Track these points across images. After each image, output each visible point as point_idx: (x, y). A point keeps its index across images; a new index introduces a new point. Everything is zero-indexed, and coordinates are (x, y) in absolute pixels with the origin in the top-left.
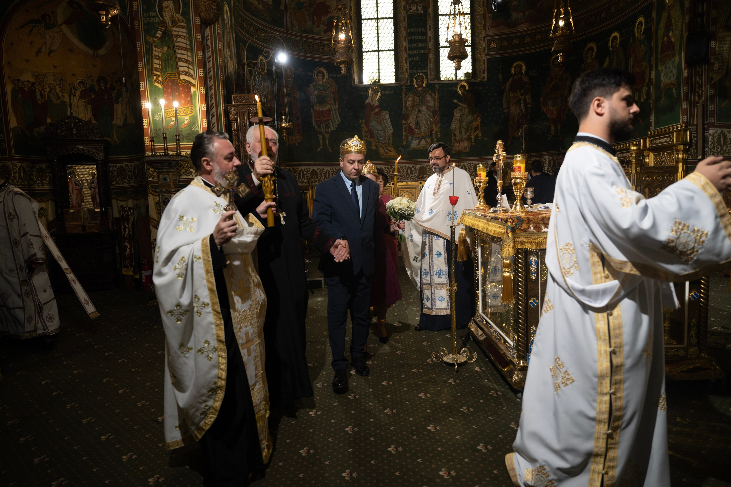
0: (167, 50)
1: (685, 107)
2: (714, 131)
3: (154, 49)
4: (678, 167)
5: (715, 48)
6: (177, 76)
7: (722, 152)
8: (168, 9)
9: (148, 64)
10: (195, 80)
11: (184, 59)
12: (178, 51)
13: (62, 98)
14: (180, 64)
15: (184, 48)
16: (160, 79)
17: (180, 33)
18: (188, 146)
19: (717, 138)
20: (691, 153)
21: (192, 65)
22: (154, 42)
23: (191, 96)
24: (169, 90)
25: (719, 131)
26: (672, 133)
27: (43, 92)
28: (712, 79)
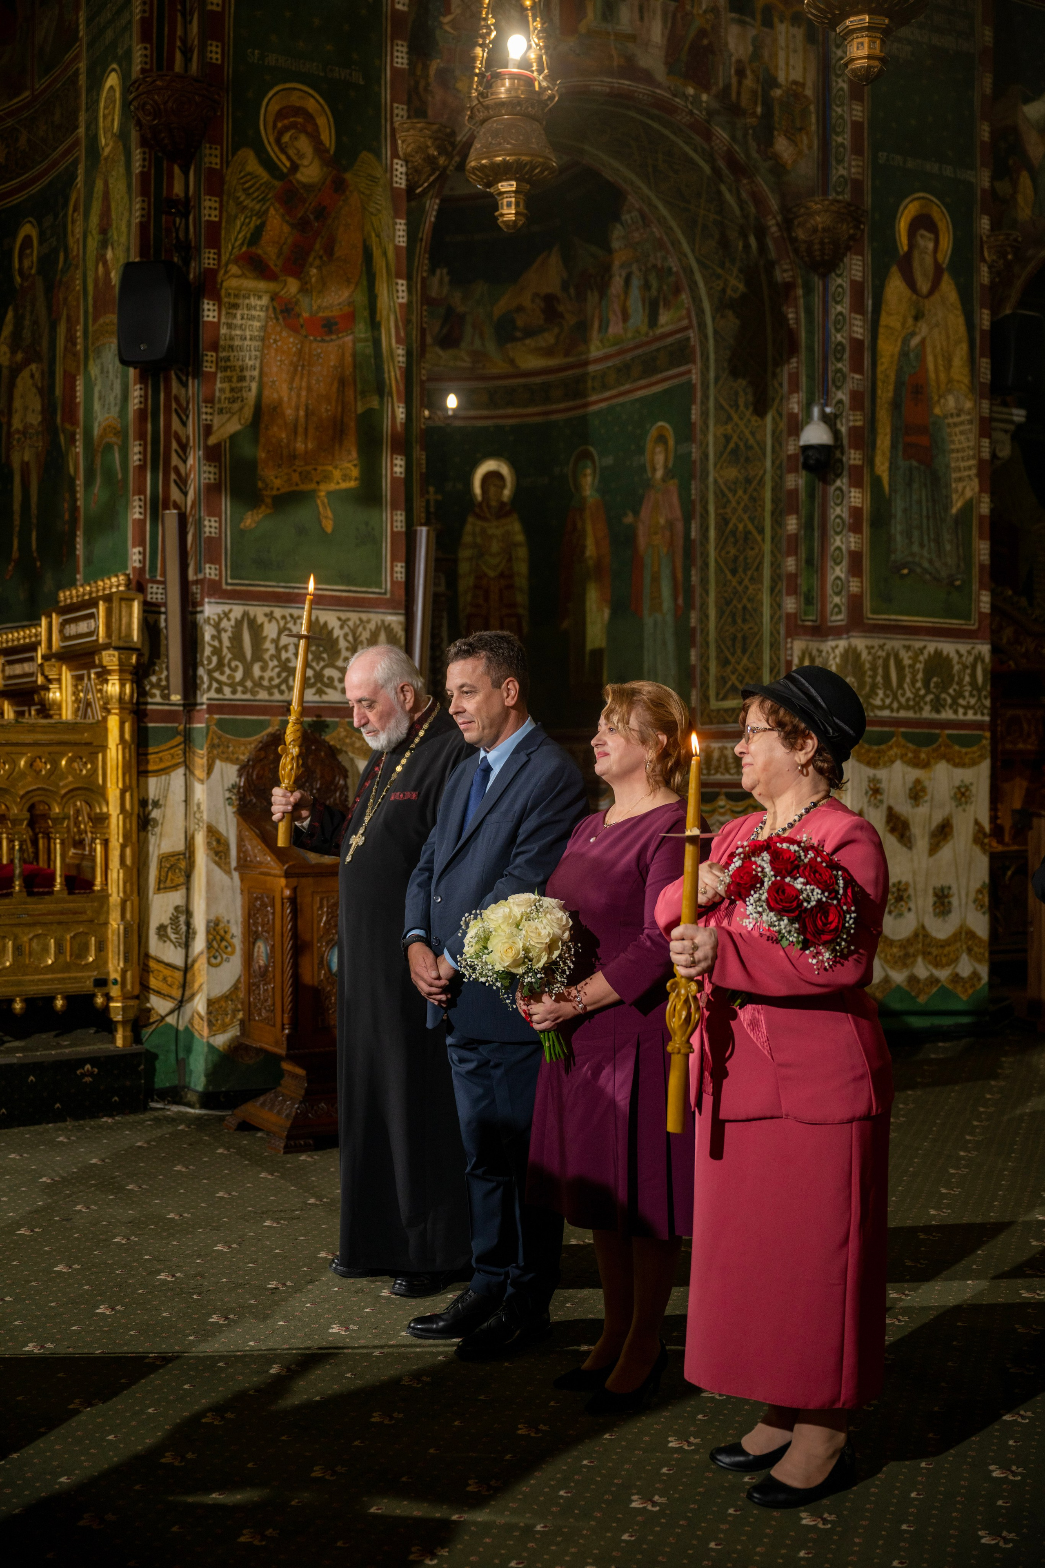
1: (137, 516)
2: (220, 609)
4: (106, 729)
5: (216, 326)
7: (249, 684)
19: (229, 634)
20: (160, 680)
25: (237, 611)
26: (96, 605)
28: (208, 430)
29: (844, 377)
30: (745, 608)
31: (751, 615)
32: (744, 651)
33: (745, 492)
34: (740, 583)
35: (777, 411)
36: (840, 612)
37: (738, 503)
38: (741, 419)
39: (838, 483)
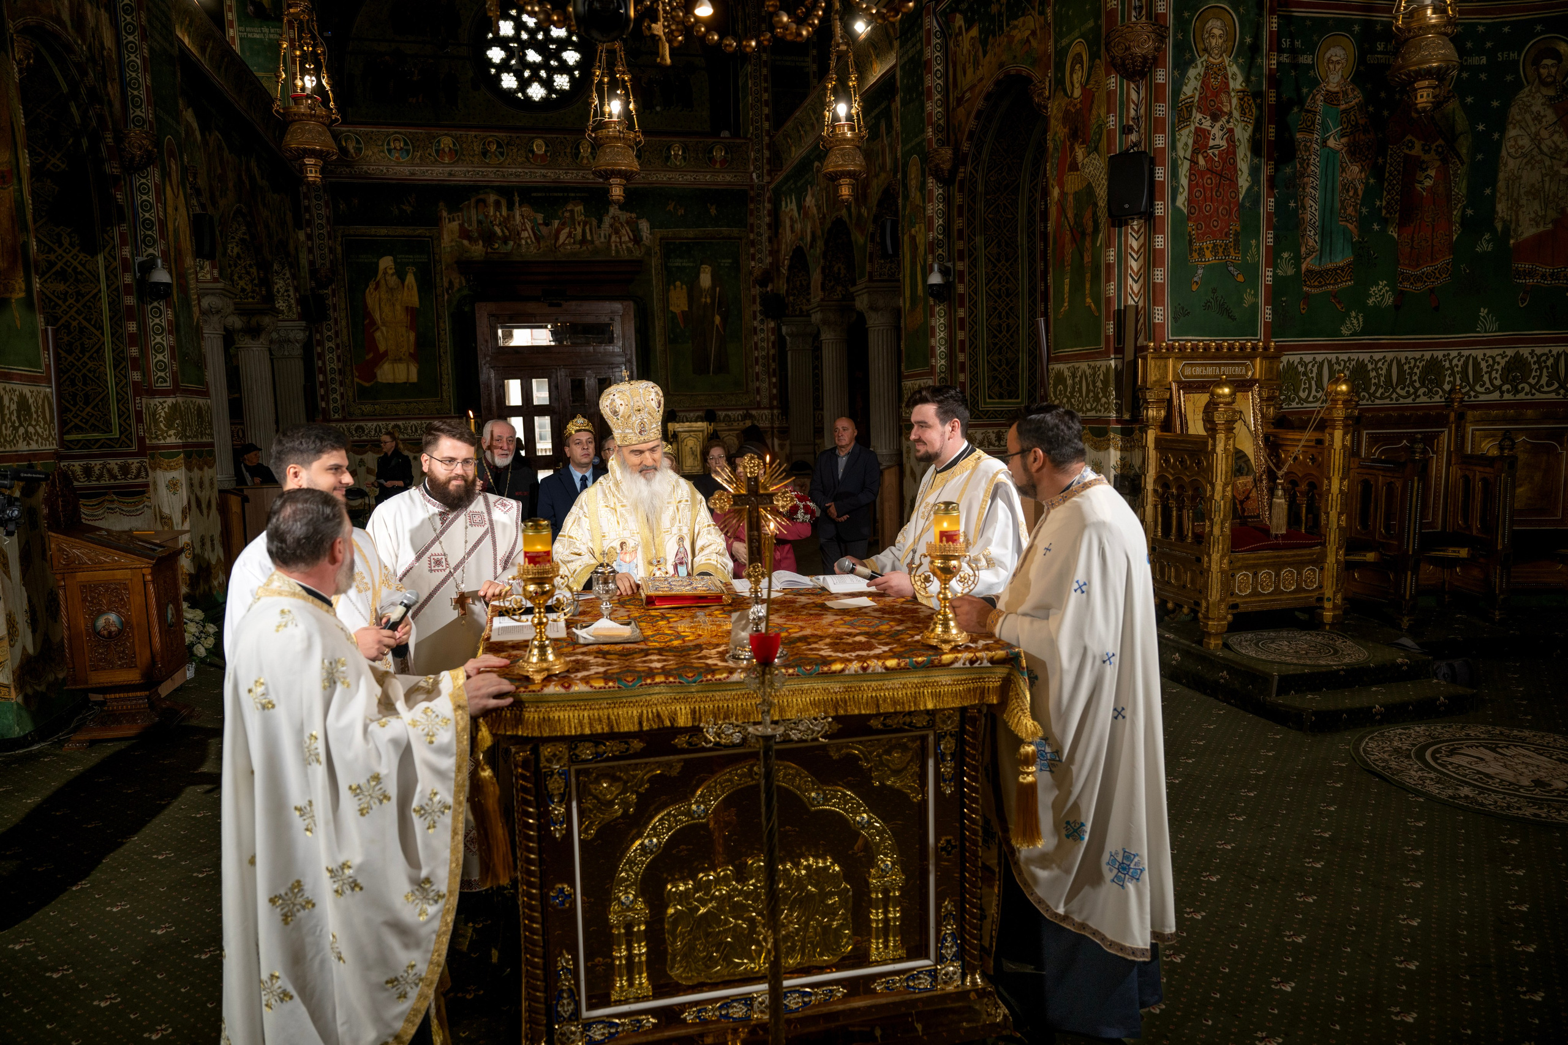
29: (155, 242)
30: (84, 376)
31: (92, 380)
32: (87, 403)
33: (77, 301)
34: (78, 360)
35: (109, 254)
36: (166, 381)
37: (71, 308)
38: (64, 251)
39: (155, 304)
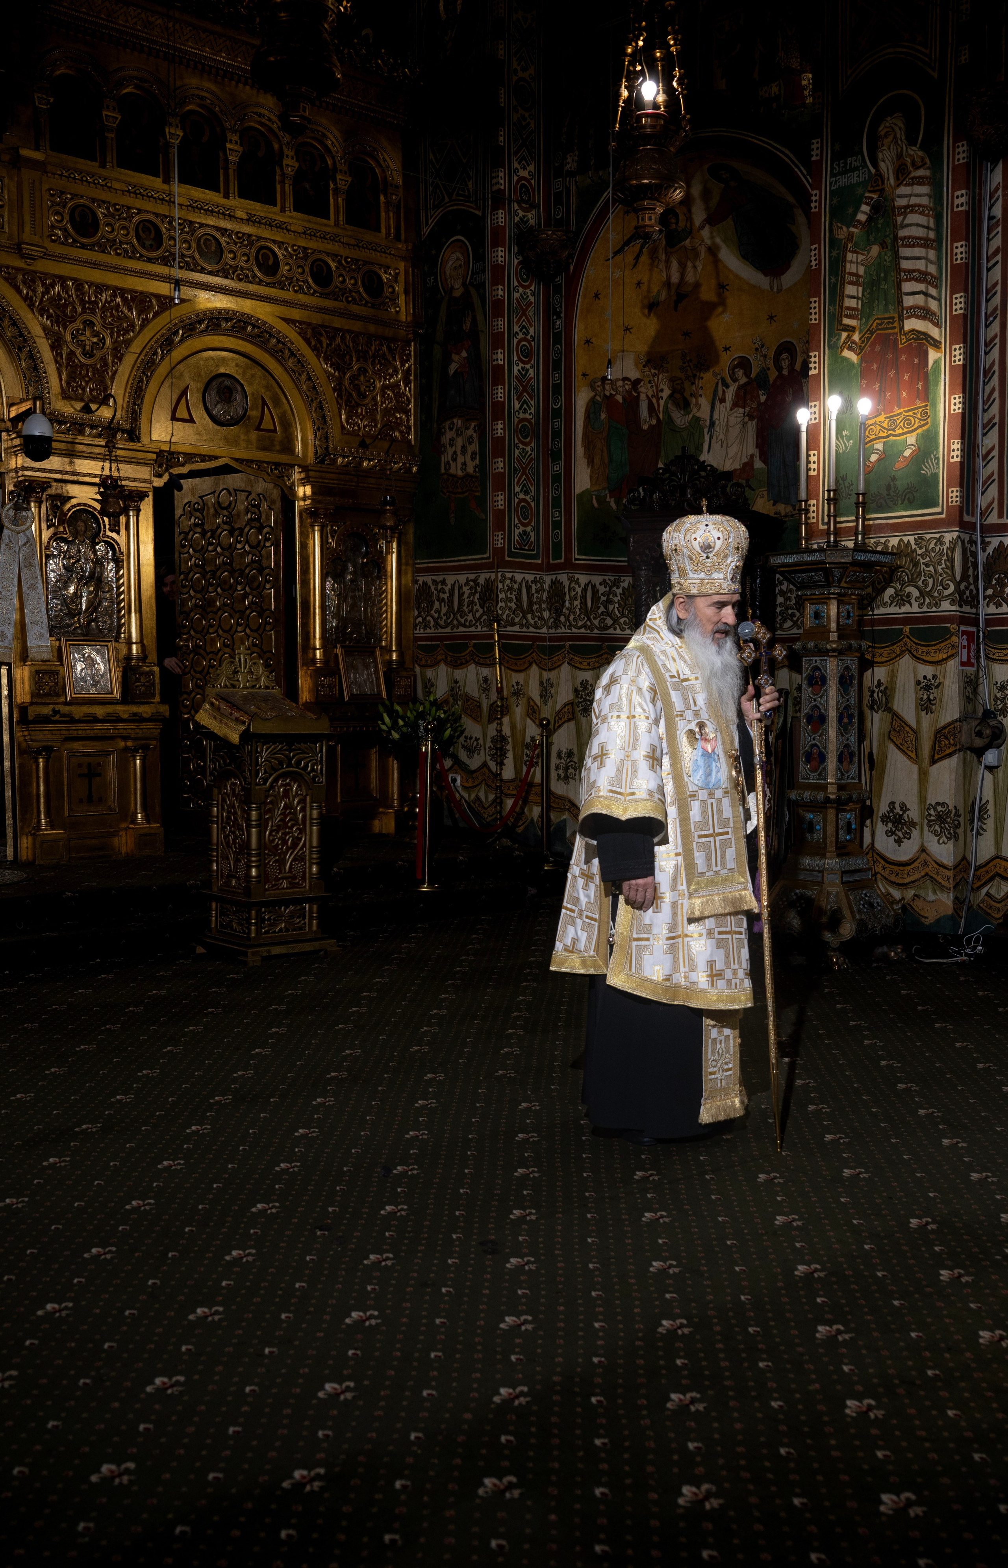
0: (880, 253)
3: (850, 256)
6: (896, 324)
8: (890, 138)
9: (832, 302)
10: (940, 327)
11: (919, 271)
12: (905, 252)
13: (695, 410)
14: (907, 287)
15: (921, 239)
16: (856, 337)
17: (914, 200)
18: (907, 520)
21: (936, 287)
22: (851, 236)
23: (926, 374)
24: (875, 366)
27: (654, 400)
